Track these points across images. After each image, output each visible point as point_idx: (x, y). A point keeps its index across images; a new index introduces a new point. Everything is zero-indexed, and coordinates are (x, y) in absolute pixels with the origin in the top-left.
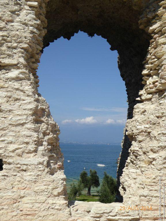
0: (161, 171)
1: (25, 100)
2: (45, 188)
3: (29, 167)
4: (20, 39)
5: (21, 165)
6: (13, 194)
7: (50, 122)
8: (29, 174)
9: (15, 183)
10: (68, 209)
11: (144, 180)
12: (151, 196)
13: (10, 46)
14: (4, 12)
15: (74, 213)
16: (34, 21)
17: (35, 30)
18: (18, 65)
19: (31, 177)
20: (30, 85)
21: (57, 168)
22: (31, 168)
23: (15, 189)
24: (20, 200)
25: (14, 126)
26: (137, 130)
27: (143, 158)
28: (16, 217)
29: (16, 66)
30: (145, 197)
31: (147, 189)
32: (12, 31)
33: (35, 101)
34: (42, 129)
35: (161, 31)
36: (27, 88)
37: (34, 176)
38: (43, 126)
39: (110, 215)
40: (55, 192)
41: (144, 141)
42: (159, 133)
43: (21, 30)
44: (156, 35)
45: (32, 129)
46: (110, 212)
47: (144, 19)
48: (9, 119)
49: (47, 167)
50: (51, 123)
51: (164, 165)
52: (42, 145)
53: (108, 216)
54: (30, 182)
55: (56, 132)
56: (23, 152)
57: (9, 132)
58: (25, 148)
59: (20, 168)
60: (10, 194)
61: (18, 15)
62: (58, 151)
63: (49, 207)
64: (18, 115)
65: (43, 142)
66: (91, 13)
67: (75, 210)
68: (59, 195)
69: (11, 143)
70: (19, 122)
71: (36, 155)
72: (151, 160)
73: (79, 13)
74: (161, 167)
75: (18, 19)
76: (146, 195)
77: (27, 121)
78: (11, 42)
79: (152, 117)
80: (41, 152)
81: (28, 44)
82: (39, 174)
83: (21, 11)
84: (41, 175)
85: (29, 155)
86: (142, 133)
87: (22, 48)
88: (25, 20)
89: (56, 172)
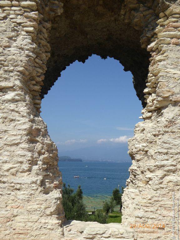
0: (157, 192)
1: (19, 121)
2: (37, 207)
3: (23, 186)
4: (16, 63)
5: (15, 184)
6: (7, 213)
7: (46, 141)
8: (22, 192)
9: (9, 202)
10: (61, 229)
11: (139, 201)
12: (147, 218)
13: (7, 69)
14: (2, 38)
15: (67, 234)
16: (30, 45)
17: (31, 54)
18: (14, 88)
19: (24, 196)
20: (26, 106)
21: (52, 187)
22: (24, 187)
23: (8, 208)
24: (13, 219)
25: (9, 146)
26: (136, 148)
27: (141, 178)
28: (9, 235)
29: (12, 89)
30: (141, 218)
31: (142, 210)
32: (9, 55)
33: (29, 121)
34: (37, 149)
35: (157, 49)
36: (22, 109)
37: (28, 195)
38: (38, 146)
39: (103, 237)
40: (48, 212)
41: (142, 160)
42: (155, 152)
43: (17, 54)
44: (154, 53)
45: (26, 149)
46: (104, 233)
47: (144, 38)
48: (5, 139)
49: (41, 186)
50: (46, 143)
51: (160, 185)
52: (36, 164)
53: (101, 237)
54: (23, 201)
55: (53, 151)
56: (17, 171)
57: (4, 152)
58: (19, 167)
59: (13, 187)
60: (3, 212)
61: (15, 41)
62: (55, 170)
63: (41, 226)
64: (13, 135)
65: (38, 161)
66: (100, 37)
67: (68, 230)
68: (51, 214)
69: (6, 162)
70: (14, 142)
71: (30, 174)
72: (148, 180)
73: (88, 37)
74: (158, 187)
75: (15, 44)
76: (141, 216)
77: (21, 141)
78: (8, 66)
79: (149, 135)
80: (35, 172)
81: (24, 67)
82: (32, 193)
83: (18, 37)
84: (34, 194)
85: (23, 174)
86: (140, 152)
87: (18, 71)
88: (21, 45)
89: (51, 191)
